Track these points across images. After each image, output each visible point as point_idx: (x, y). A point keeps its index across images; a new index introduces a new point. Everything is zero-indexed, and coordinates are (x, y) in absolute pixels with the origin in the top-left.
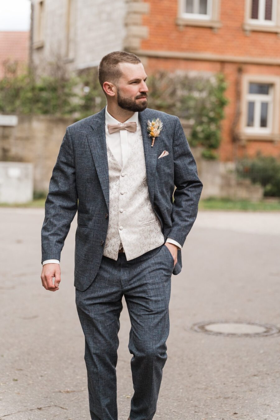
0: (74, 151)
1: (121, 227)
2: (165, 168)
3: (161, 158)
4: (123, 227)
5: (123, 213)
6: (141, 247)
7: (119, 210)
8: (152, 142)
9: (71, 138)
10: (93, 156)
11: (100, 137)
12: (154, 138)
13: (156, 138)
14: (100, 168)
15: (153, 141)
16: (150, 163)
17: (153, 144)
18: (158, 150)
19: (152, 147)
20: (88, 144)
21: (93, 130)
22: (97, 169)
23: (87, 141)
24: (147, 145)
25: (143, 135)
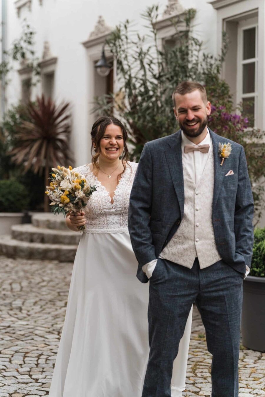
0: (153, 165)
1: (197, 239)
2: (231, 185)
3: (228, 176)
4: (199, 239)
5: (198, 227)
6: (213, 257)
7: (195, 224)
8: (221, 162)
9: (151, 153)
10: (171, 171)
11: (177, 154)
12: (223, 159)
13: (225, 159)
14: (177, 182)
15: (223, 161)
16: (218, 178)
17: (222, 163)
18: (226, 169)
19: (221, 166)
20: (166, 160)
21: (170, 147)
22: (174, 183)
23: (165, 157)
24: (217, 164)
25: (214, 155)
